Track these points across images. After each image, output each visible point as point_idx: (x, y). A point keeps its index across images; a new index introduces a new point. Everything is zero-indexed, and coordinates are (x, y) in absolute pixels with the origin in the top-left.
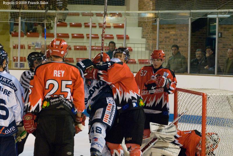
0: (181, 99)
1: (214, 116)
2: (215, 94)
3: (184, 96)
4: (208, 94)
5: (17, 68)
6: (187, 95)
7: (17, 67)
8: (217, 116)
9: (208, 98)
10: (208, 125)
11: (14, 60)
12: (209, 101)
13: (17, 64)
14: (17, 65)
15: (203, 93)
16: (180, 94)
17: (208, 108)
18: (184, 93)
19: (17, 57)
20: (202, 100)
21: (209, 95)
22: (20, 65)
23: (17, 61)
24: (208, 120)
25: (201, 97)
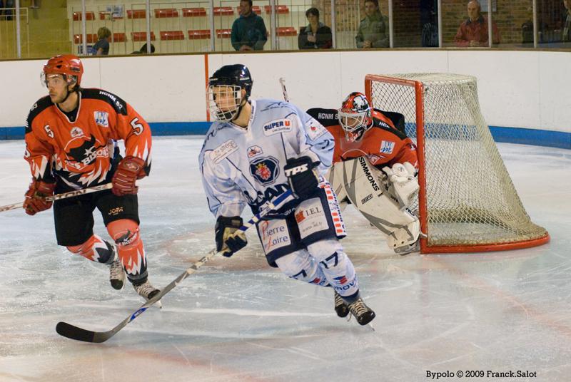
0: (378, 94)
1: (438, 122)
2: (437, 83)
3: (383, 90)
4: (424, 83)
5: (82, 55)
6: (388, 86)
7: (82, 53)
8: (442, 122)
9: (426, 90)
10: (427, 138)
11: (77, 41)
12: (428, 96)
13: (82, 47)
14: (82, 50)
15: (416, 82)
16: (376, 87)
17: (426, 108)
18: (381, 84)
19: (81, 36)
20: (414, 95)
21: (427, 83)
22: (88, 49)
23: (82, 43)
24: (427, 131)
25: (412, 89)
